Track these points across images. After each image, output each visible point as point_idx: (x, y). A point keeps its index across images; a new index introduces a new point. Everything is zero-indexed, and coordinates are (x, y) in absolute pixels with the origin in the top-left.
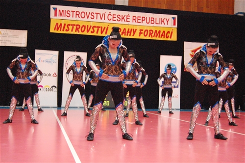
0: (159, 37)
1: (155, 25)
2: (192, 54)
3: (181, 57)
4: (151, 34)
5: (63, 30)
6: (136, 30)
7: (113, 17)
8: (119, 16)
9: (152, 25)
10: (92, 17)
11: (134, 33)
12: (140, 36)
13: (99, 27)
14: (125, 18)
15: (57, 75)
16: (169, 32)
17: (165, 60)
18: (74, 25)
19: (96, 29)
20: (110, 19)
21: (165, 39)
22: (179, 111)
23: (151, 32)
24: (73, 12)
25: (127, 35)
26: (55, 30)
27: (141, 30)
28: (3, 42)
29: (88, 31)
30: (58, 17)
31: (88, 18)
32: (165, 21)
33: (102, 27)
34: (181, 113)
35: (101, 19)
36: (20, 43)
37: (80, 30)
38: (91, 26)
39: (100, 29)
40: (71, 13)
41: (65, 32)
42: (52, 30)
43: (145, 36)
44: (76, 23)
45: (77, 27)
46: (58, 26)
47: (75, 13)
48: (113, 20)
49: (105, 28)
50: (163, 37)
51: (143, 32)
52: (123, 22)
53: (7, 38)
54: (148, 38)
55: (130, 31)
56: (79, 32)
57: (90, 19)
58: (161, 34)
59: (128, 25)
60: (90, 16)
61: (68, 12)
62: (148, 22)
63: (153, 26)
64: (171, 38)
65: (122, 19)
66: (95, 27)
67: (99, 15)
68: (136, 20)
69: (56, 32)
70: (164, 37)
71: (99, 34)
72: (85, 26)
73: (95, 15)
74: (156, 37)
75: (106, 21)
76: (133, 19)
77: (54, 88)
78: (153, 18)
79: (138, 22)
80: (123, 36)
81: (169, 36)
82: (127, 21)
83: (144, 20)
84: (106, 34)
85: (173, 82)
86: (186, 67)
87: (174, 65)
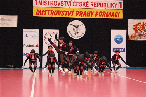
0: (110, 17)
1: (107, 8)
2: (134, 28)
3: (126, 31)
4: (104, 15)
5: (42, 15)
6: (93, 12)
7: (77, 4)
8: (81, 3)
9: (105, 8)
10: (62, 4)
11: (92, 14)
12: (96, 16)
13: (67, 11)
14: (85, 4)
16: (117, 13)
17: (115, 33)
18: (50, 11)
19: (65, 13)
20: (74, 5)
21: (115, 18)
23: (104, 13)
24: (49, 1)
25: (87, 16)
26: (36, 14)
27: (97, 12)
28: (1, 24)
29: (59, 15)
30: (38, 6)
31: (59, 5)
32: (114, 5)
33: (69, 11)
34: (127, 70)
35: (68, 5)
36: (13, 24)
37: (54, 14)
38: (61, 11)
39: (68, 13)
40: (47, 2)
42: (34, 15)
43: (100, 16)
44: (51, 9)
45: (51, 12)
46: (38, 12)
47: (50, 2)
48: (77, 6)
49: (71, 11)
50: (113, 16)
51: (98, 13)
52: (84, 7)
53: (4, 22)
54: (102, 17)
55: (89, 13)
56: (53, 15)
57: (60, 6)
58: (111, 14)
59: (88, 9)
60: (61, 4)
61: (45, 2)
62: (102, 6)
63: (105, 9)
64: (118, 17)
65: (83, 5)
66: (64, 11)
67: (66, 3)
68: (93, 5)
69: (37, 16)
70: (114, 17)
71: (67, 16)
72: (57, 11)
73: (64, 3)
74: (108, 16)
75: (72, 6)
76: (91, 5)
78: (105, 3)
79: (94, 7)
80: (84, 17)
81: (117, 16)
82: (87, 6)
83: (99, 5)
84: (72, 16)
85: (121, 48)
86: (130, 37)
87: (121, 36)
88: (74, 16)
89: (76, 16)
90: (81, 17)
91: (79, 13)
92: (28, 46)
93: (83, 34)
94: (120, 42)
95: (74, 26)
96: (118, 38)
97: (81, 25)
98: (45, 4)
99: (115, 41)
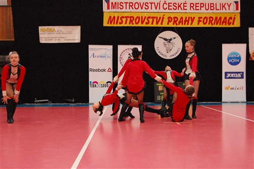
0: (220, 24)
1: (215, 11)
3: (245, 45)
4: (210, 22)
5: (117, 23)
6: (194, 18)
7: (169, 6)
8: (175, 5)
9: (212, 11)
10: (147, 7)
11: (192, 21)
12: (198, 24)
13: (155, 17)
14: (182, 6)
15: (112, 70)
16: (231, 18)
17: (228, 49)
18: (128, 17)
19: (151, 20)
20: (165, 8)
21: (227, 26)
22: (245, 104)
23: (211, 19)
24: (126, 3)
25: (185, 24)
26: (108, 23)
27: (199, 18)
28: (57, 39)
29: (142, 23)
30: (111, 10)
31: (142, 9)
32: (226, 6)
33: (157, 17)
35: (156, 9)
36: (74, 39)
37: (134, 22)
38: (145, 17)
39: (155, 19)
40: (124, 5)
41: (119, 25)
42: (105, 24)
43: (204, 24)
44: (129, 15)
45: (131, 19)
46: (111, 20)
47: (128, 4)
48: (169, 9)
49: (160, 18)
50: (224, 24)
52: (180, 11)
53: (61, 35)
54: (207, 25)
55: (187, 19)
56: (133, 24)
57: (144, 10)
58: (222, 20)
59: (186, 13)
60: (144, 6)
61: (121, 4)
62: (207, 8)
63: (213, 13)
64: (233, 24)
65: (179, 7)
66: (149, 17)
67: (153, 5)
68: (194, 7)
69: (109, 25)
70: (226, 24)
71: (155, 25)
72: (139, 18)
73: (150, 5)
74: (217, 24)
75: (162, 10)
76: (191, 7)
77: (109, 84)
78: (213, 4)
79: (196, 9)
80: (181, 26)
81: (231, 22)
82: (184, 9)
83: (203, 7)
84: (162, 24)
85: (238, 73)
86: (251, 56)
87: (238, 54)
88: (165, 25)
89: (168, 24)
90: (175, 26)
91: (173, 20)
92: (96, 70)
93: (178, 51)
94: (237, 63)
95: (165, 39)
96: (232, 56)
97: (175, 38)
98: (121, 7)
99: (228, 61)
